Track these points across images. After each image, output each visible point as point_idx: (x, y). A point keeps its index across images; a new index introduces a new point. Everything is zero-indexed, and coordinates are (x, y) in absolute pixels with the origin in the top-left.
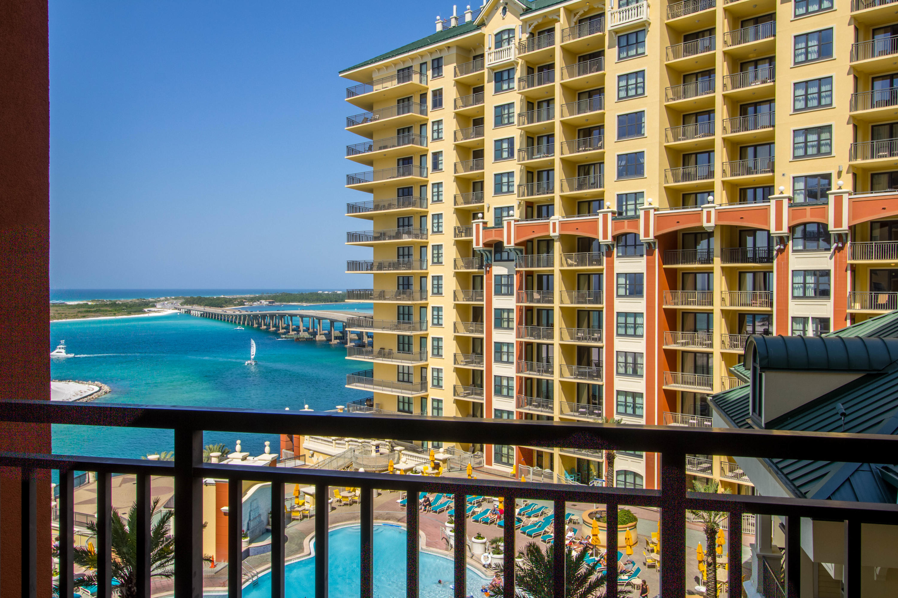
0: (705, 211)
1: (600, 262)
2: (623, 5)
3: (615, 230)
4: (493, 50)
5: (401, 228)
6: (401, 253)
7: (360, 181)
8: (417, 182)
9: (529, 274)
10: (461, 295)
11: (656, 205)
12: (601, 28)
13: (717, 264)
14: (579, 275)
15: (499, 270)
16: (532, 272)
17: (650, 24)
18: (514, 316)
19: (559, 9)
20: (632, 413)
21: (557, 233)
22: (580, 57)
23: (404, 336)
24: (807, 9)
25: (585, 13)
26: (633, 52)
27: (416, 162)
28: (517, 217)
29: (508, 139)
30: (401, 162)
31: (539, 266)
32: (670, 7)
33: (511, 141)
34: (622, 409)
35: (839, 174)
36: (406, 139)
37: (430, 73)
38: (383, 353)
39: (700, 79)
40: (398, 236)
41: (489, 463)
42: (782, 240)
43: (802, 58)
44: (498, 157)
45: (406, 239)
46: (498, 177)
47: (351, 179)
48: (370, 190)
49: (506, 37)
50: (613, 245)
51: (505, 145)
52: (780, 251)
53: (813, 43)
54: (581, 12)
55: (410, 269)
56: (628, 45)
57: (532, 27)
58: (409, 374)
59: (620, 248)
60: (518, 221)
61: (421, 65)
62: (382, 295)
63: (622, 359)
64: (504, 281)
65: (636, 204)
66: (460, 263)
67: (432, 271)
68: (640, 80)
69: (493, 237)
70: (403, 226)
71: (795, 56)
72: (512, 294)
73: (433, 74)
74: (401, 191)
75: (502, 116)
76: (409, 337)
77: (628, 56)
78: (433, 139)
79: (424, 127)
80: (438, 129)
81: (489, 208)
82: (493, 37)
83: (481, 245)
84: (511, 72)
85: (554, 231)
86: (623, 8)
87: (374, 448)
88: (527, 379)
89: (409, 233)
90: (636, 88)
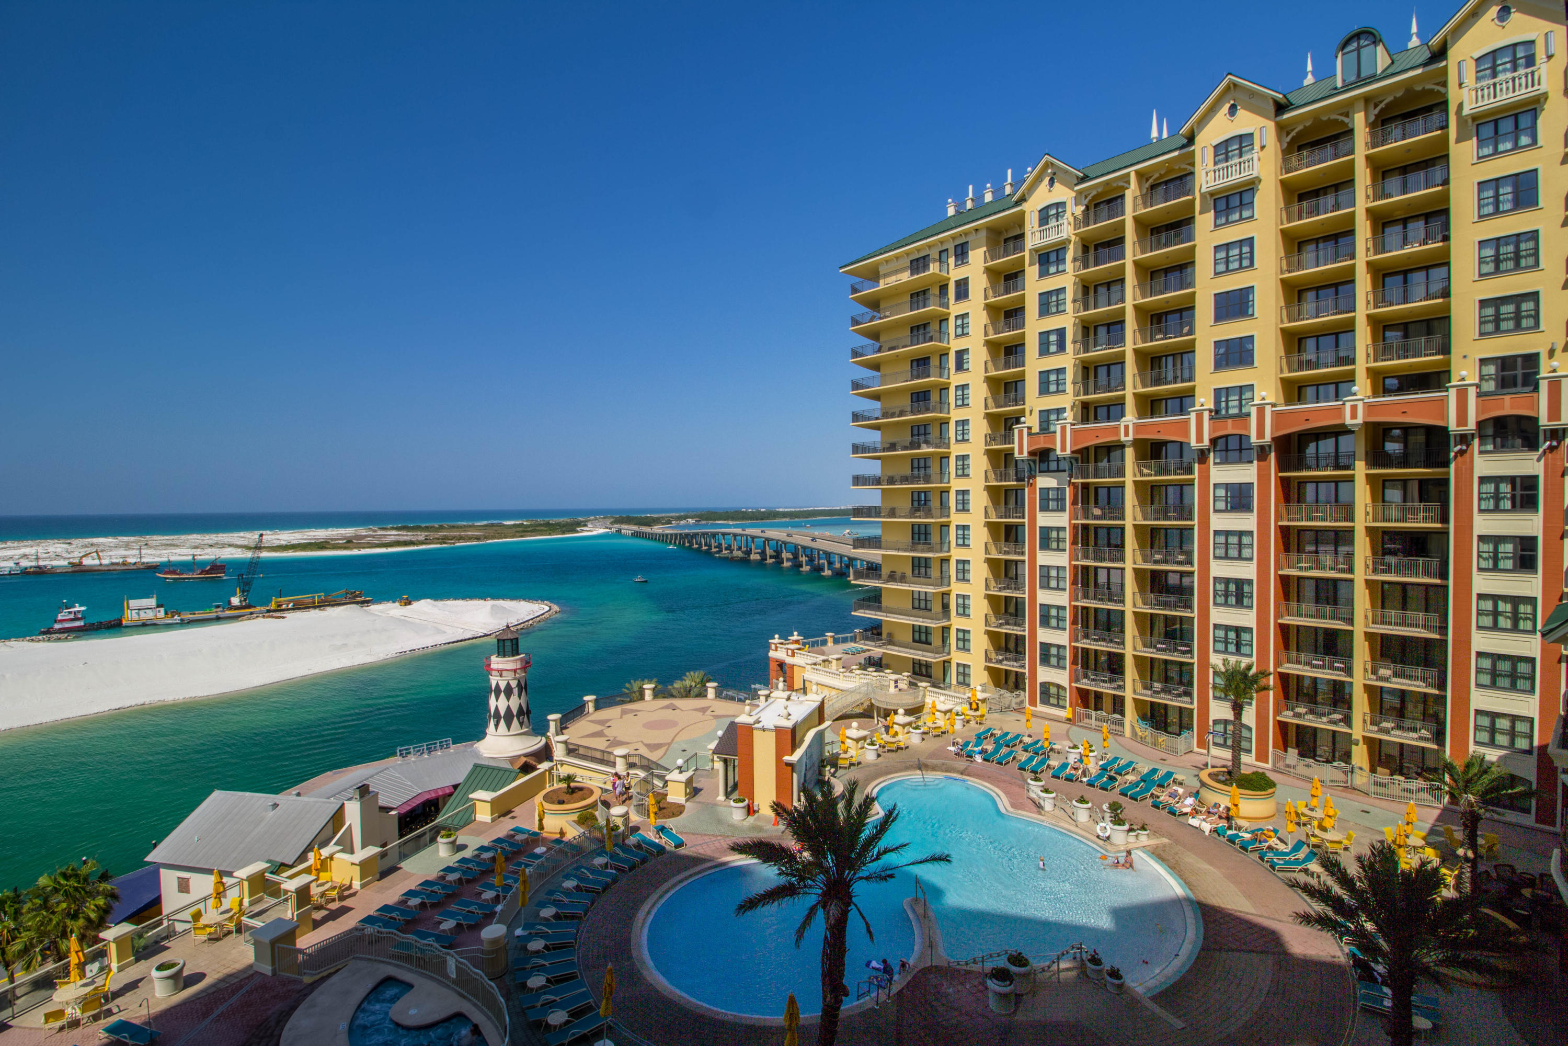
0: (1348, 405)
1: (1190, 471)
2: (1220, 161)
3: (1214, 432)
4: (1036, 228)
5: (916, 438)
6: (916, 465)
7: (862, 387)
8: (935, 385)
9: (1085, 486)
10: (992, 513)
11: (1272, 400)
12: (1190, 191)
13: (1360, 469)
14: (1152, 487)
15: (1045, 482)
16: (1088, 484)
17: (1260, 181)
18: (1067, 535)
19: (1128, 174)
20: (1234, 651)
21: (1131, 438)
22: (1152, 230)
23: (919, 558)
24: (1496, 148)
25: (1161, 176)
26: (1236, 216)
27: (935, 362)
28: (1070, 420)
29: (1057, 330)
30: (915, 364)
31: (1096, 477)
32: (1285, 160)
33: (1061, 333)
34: (1221, 646)
35: (1551, 353)
36: (921, 338)
37: (952, 261)
38: (892, 577)
39: (1321, 245)
40: (914, 445)
41: (1033, 703)
42: (1464, 439)
43: (1490, 209)
44: (1044, 351)
45: (925, 449)
46: (1044, 376)
47: (856, 385)
48: (876, 397)
49: (1053, 212)
50: (1209, 450)
51: (1053, 338)
52: (1461, 452)
53: (1506, 190)
54: (1157, 175)
55: (928, 482)
56: (1228, 209)
57: (1089, 198)
58: (926, 600)
59: (1218, 454)
60: (1074, 425)
61: (941, 252)
62: (892, 513)
63: (1221, 587)
64: (1052, 495)
65: (1240, 400)
66: (991, 475)
67: (956, 484)
68: (1246, 249)
69: (1042, 444)
70: (918, 435)
71: (1480, 207)
72: (1063, 510)
73: (956, 261)
74: (914, 396)
75: (1048, 304)
76: (926, 559)
77: (1227, 222)
78: (956, 336)
79: (944, 324)
80: (963, 324)
81: (1031, 412)
82: (1037, 214)
83: (1025, 454)
84: (1060, 253)
85: (1127, 434)
86: (1220, 166)
87: (892, 684)
88: (1083, 608)
89: (927, 443)
90: (1241, 260)
